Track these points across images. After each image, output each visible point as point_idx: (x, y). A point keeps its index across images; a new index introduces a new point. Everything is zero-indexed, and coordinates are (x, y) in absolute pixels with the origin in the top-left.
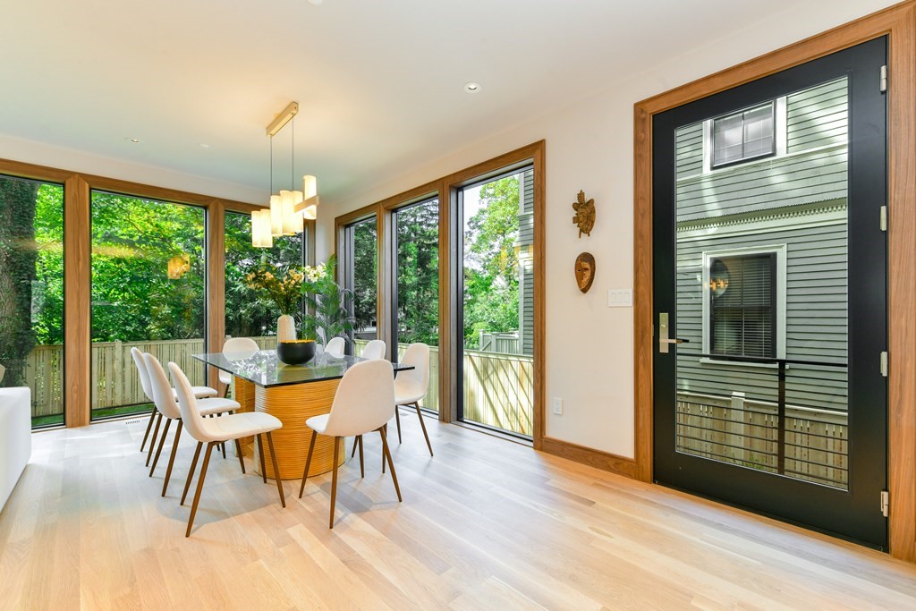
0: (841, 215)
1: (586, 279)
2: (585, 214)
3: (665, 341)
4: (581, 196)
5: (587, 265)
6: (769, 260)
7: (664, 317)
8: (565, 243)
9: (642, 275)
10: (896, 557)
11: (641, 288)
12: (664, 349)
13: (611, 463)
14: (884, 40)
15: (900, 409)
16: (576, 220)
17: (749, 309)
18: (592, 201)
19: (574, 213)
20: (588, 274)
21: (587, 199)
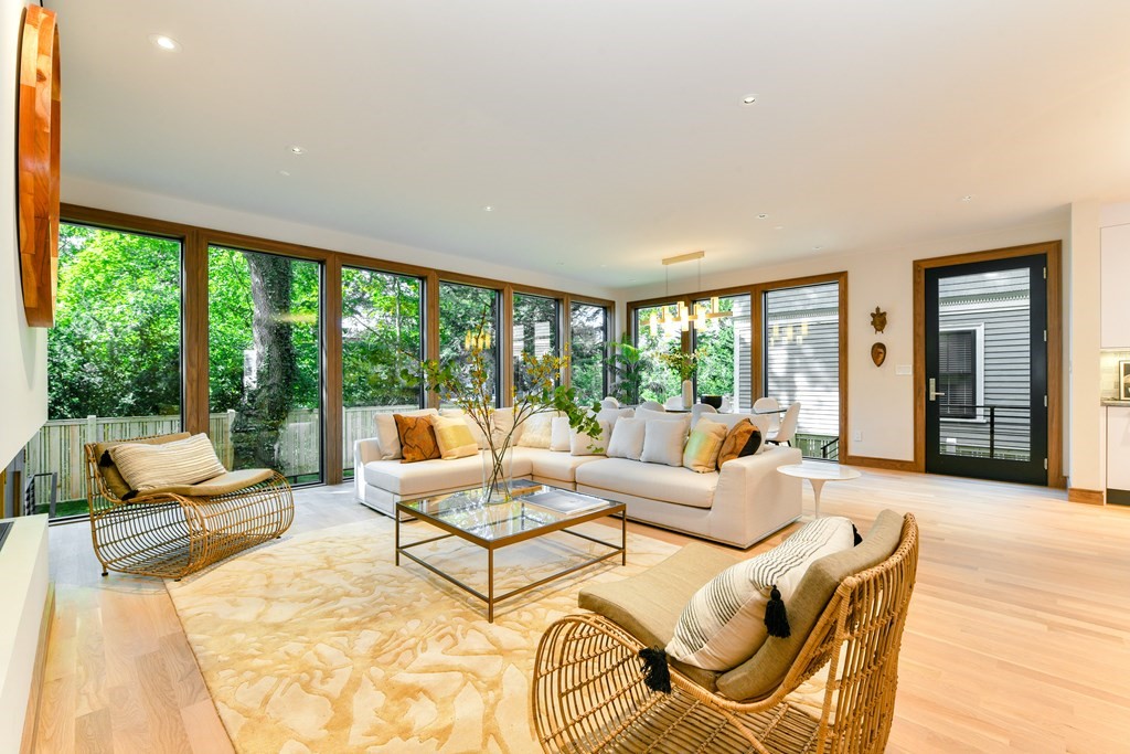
0: (1026, 302)
1: (880, 359)
2: (879, 320)
3: (933, 394)
4: (878, 309)
5: (881, 350)
6: (971, 335)
7: (932, 381)
8: (862, 337)
9: (918, 357)
10: (1052, 487)
11: (918, 365)
12: (932, 398)
13: (898, 465)
14: (1045, 256)
15: (1052, 421)
16: (873, 323)
17: (953, 375)
18: (885, 313)
19: (872, 319)
20: (882, 356)
21: (881, 311)
